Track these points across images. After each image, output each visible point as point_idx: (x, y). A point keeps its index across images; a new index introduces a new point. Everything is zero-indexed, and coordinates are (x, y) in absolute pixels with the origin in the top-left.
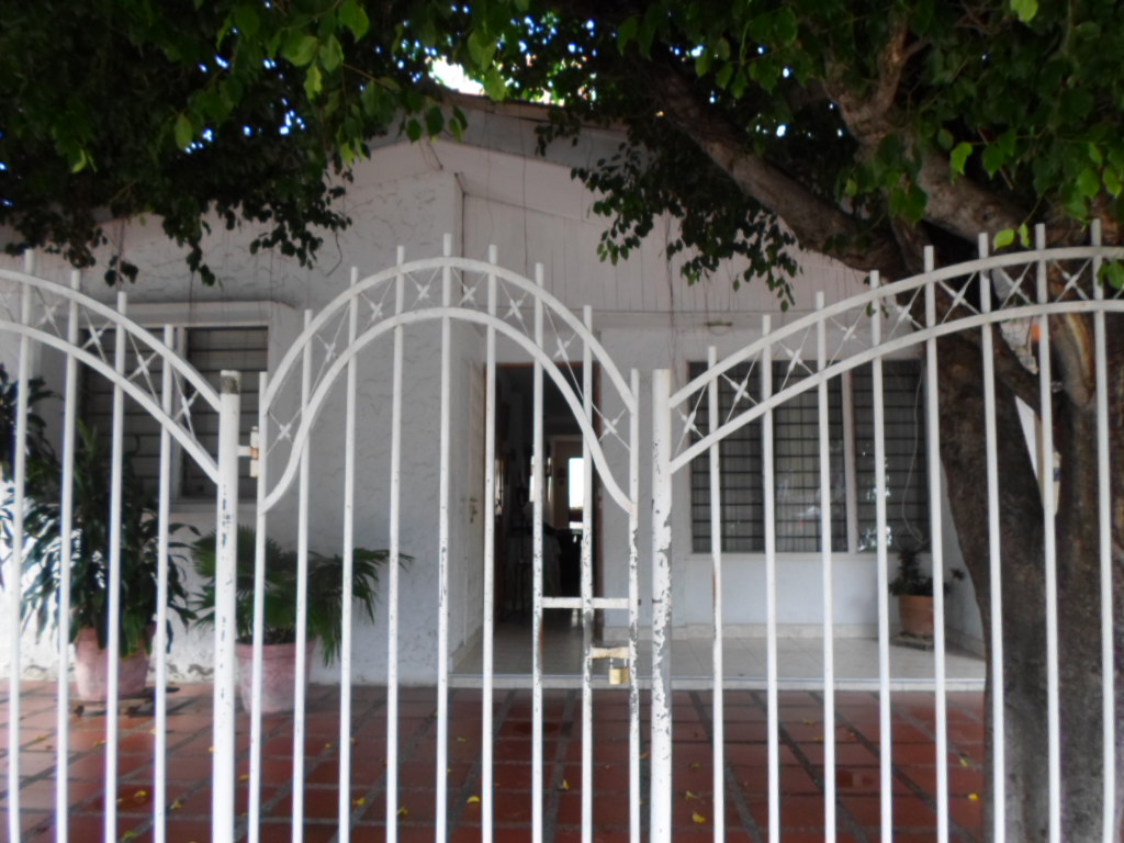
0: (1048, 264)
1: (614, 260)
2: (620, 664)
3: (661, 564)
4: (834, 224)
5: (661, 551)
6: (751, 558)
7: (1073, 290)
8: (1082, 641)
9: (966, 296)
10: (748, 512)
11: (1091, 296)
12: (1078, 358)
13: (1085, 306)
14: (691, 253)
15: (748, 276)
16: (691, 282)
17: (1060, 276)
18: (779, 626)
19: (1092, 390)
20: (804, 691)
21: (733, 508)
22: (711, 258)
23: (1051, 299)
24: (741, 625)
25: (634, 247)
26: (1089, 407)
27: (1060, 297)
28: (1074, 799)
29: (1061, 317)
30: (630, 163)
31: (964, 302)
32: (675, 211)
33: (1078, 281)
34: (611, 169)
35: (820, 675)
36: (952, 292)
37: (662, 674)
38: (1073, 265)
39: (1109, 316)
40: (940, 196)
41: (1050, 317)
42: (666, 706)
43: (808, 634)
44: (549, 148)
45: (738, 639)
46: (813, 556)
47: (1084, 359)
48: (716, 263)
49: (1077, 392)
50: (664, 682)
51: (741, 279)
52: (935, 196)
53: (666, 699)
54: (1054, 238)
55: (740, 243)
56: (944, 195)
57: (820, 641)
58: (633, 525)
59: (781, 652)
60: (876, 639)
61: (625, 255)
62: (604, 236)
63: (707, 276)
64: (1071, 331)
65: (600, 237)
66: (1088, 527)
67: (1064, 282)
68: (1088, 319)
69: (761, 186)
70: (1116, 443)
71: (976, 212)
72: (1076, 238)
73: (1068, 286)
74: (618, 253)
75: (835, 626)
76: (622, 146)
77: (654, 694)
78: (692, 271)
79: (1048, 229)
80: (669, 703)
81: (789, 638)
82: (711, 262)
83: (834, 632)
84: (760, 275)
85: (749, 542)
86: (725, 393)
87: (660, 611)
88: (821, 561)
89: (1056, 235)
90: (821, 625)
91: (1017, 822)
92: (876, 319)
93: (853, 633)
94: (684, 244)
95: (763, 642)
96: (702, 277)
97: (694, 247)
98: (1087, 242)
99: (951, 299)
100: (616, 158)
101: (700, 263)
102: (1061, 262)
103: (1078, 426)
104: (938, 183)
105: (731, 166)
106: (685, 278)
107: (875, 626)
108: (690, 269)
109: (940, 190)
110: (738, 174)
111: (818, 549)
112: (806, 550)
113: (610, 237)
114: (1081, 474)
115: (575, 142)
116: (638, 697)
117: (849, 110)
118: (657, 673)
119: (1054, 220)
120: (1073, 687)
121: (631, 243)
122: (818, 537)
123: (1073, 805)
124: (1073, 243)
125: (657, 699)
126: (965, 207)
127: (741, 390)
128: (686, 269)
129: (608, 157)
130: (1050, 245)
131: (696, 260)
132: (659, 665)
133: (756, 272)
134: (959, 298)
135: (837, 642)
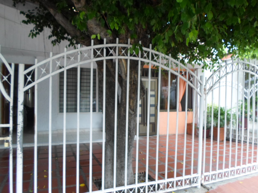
0: (119, 47)
1: (32, 37)
2: (7, 141)
3: (20, 115)
4: (78, 33)
5: (20, 111)
6: (73, 114)
7: (123, 54)
8: (123, 130)
9: (100, 53)
10: (74, 103)
11: (127, 55)
12: (124, 69)
13: (126, 57)
14: (54, 38)
15: (69, 46)
16: (54, 46)
17: (121, 50)
18: (80, 129)
19: (126, 76)
20: (82, 144)
21: (70, 102)
22: (59, 40)
23: (119, 55)
24: (71, 129)
25: (38, 35)
26: (126, 80)
27: (121, 55)
28: (121, 163)
29: (121, 59)
30: (38, 13)
31: (100, 54)
32: (50, 27)
33: (125, 52)
34: (31, 13)
35: (89, 139)
36: (97, 51)
37: (20, 143)
38: (124, 48)
39: (131, 60)
40: (97, 29)
41: (119, 59)
42: (21, 151)
43: (86, 130)
44: (17, 5)
45: (70, 132)
46: (88, 113)
47: (125, 69)
48: (60, 41)
49: (123, 76)
50: (20, 145)
51: (68, 46)
52: (96, 28)
53: (21, 149)
54: (120, 42)
55: (66, 37)
56: (98, 28)
57: (89, 132)
58: (11, 105)
59: (80, 135)
60: (102, 131)
61: (36, 36)
62: (31, 31)
63: (58, 45)
64: (123, 63)
65: (30, 31)
66: (125, 105)
67: (122, 52)
68: (126, 60)
69: (62, 22)
70: (131, 88)
71: (105, 33)
72: (125, 42)
73: (122, 53)
74: (34, 35)
75: (93, 128)
76: (36, 8)
77: (18, 148)
78: (54, 43)
79: (119, 39)
80: (22, 150)
81: (82, 132)
82: (59, 41)
83: (93, 130)
84: (72, 46)
85: (74, 110)
86: (40, 71)
87: (19, 127)
88: (90, 114)
89: (121, 41)
90: (89, 128)
91: (110, 169)
92: (79, 56)
93: (97, 130)
94: (52, 36)
95: (76, 133)
96: (57, 44)
97: (55, 37)
98: (127, 43)
99: (97, 53)
100: (33, 10)
101: (56, 41)
102: (122, 47)
103: (124, 84)
104: (96, 25)
105: (55, 15)
106: (52, 44)
107: (102, 128)
108: (54, 42)
109: (97, 27)
110: (57, 18)
111: (90, 111)
112: (87, 112)
113: (33, 31)
114: (124, 94)
115: (24, 5)
116: (12, 149)
117: (76, 4)
118: (18, 143)
119: (121, 38)
120: (121, 140)
121: (37, 33)
122: (89, 109)
123: (121, 164)
124: (124, 43)
125: (18, 150)
126: (102, 32)
127: (44, 71)
128: (52, 42)
129: (31, 10)
130: (119, 43)
131: (55, 40)
132: (19, 141)
133: (71, 45)
134: (99, 53)
135: (93, 132)
